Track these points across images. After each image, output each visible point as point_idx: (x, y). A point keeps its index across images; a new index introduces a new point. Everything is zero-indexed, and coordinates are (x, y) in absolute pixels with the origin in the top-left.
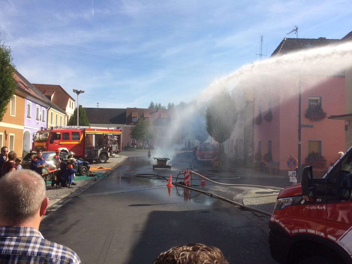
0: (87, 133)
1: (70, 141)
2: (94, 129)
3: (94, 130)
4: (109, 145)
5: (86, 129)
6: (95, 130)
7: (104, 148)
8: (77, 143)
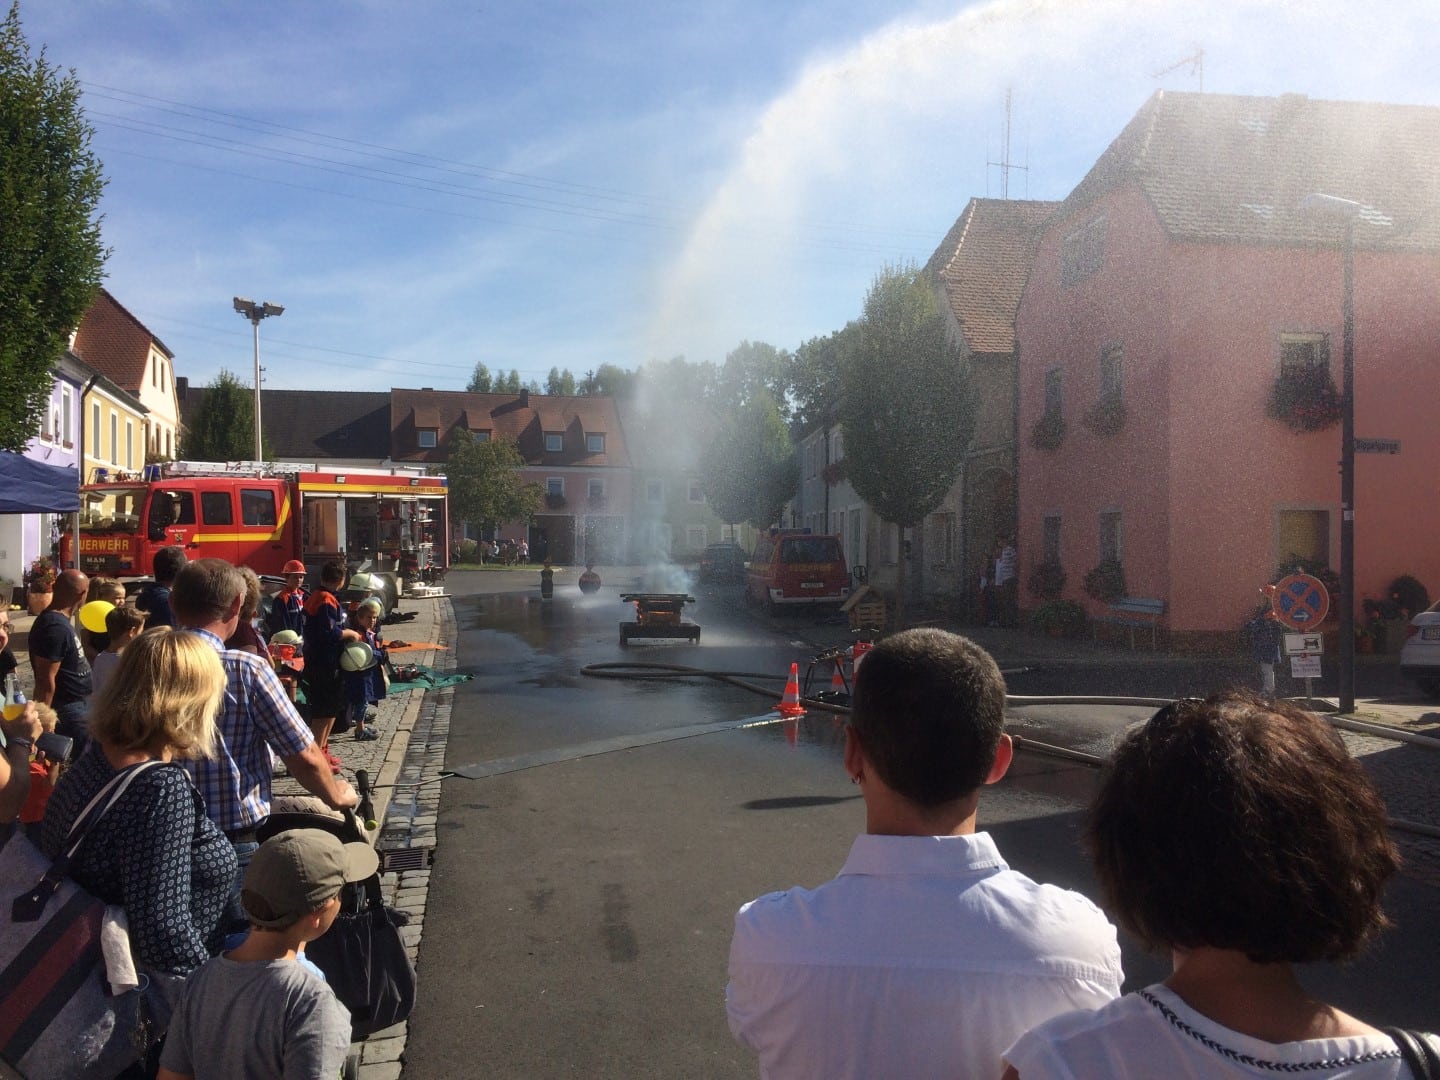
0: (307, 495)
1: (237, 531)
2: (337, 476)
3: (334, 479)
4: (405, 545)
5: (300, 477)
6: (339, 480)
7: (380, 556)
8: (266, 537)
